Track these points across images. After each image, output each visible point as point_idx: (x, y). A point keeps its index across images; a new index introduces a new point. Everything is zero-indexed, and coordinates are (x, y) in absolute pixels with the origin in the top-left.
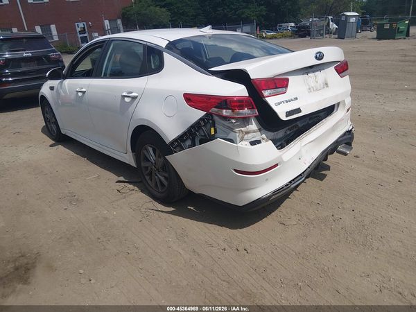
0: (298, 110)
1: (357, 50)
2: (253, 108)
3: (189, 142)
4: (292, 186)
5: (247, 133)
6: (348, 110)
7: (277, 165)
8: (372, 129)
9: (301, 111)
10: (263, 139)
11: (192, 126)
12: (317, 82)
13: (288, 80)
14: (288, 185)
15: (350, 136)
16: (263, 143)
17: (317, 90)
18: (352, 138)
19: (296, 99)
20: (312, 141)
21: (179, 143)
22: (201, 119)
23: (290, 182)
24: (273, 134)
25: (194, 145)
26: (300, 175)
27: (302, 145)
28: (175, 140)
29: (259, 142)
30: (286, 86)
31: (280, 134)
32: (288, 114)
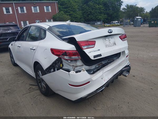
0: (100, 55)
1: (141, 31)
2: (78, 56)
3: (52, 70)
4: (98, 92)
5: (76, 67)
6: (127, 57)
7: (89, 82)
8: (142, 64)
9: (101, 56)
10: (82, 70)
11: (53, 63)
12: (110, 43)
13: (95, 41)
14: (96, 91)
15: (128, 68)
16: (82, 72)
17: (110, 46)
18: (130, 69)
19: (99, 50)
20: (108, 71)
21: (49, 70)
22: (56, 60)
23: (97, 90)
24: (89, 67)
25: (54, 71)
26: (102, 86)
27: (104, 72)
28: (47, 69)
29: (80, 71)
30: (94, 44)
31: (93, 67)
32: (95, 57)
